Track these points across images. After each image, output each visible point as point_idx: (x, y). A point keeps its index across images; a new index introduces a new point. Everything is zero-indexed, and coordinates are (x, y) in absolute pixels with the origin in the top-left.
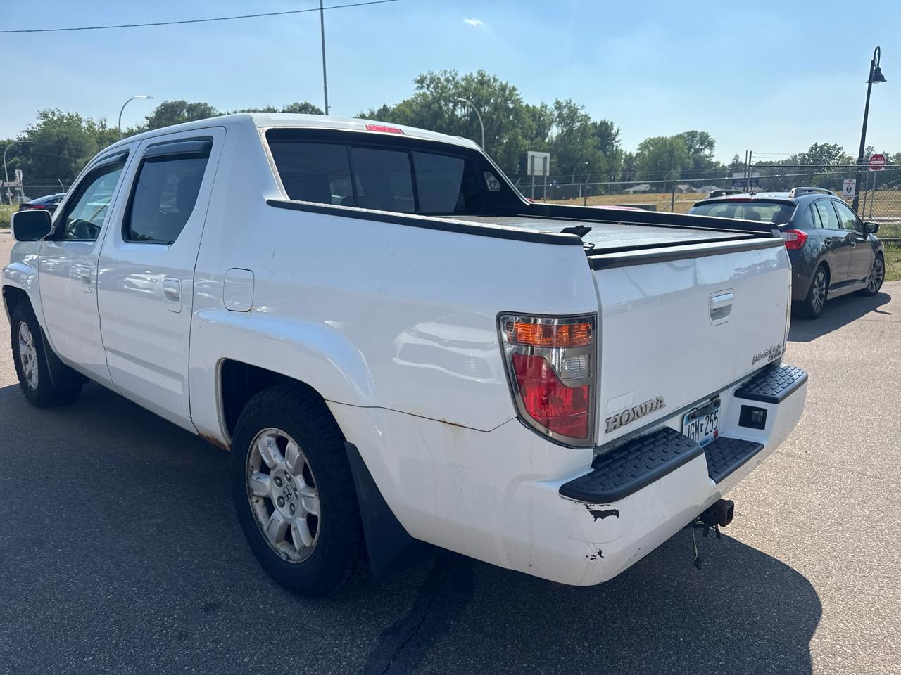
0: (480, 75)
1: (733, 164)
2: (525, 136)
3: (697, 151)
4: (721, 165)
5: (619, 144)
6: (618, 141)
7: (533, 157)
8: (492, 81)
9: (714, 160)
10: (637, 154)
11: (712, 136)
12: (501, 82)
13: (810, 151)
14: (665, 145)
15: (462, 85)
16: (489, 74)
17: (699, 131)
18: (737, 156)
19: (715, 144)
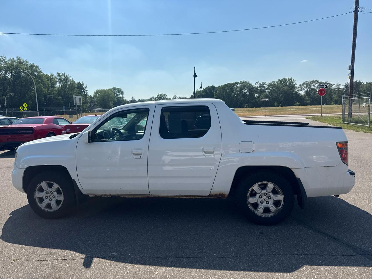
0: (18, 59)
1: (132, 100)
2: (45, 87)
3: (117, 95)
4: (127, 101)
5: (87, 92)
6: (87, 91)
7: (75, 98)
8: (25, 62)
9: (124, 99)
10: (93, 96)
11: (122, 90)
12: (31, 63)
13: (157, 96)
14: (106, 93)
15: (9, 64)
16: (23, 59)
17: (117, 87)
18: (133, 97)
19: (124, 93)
